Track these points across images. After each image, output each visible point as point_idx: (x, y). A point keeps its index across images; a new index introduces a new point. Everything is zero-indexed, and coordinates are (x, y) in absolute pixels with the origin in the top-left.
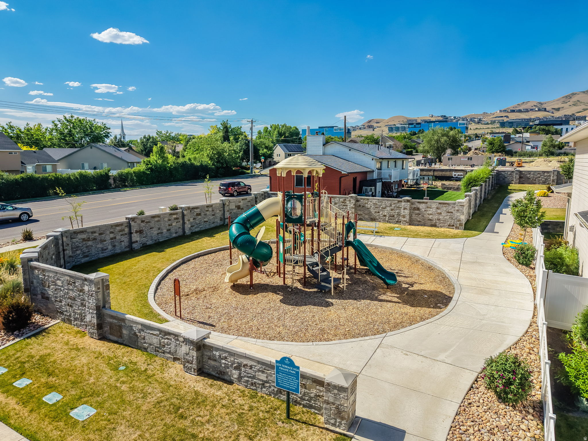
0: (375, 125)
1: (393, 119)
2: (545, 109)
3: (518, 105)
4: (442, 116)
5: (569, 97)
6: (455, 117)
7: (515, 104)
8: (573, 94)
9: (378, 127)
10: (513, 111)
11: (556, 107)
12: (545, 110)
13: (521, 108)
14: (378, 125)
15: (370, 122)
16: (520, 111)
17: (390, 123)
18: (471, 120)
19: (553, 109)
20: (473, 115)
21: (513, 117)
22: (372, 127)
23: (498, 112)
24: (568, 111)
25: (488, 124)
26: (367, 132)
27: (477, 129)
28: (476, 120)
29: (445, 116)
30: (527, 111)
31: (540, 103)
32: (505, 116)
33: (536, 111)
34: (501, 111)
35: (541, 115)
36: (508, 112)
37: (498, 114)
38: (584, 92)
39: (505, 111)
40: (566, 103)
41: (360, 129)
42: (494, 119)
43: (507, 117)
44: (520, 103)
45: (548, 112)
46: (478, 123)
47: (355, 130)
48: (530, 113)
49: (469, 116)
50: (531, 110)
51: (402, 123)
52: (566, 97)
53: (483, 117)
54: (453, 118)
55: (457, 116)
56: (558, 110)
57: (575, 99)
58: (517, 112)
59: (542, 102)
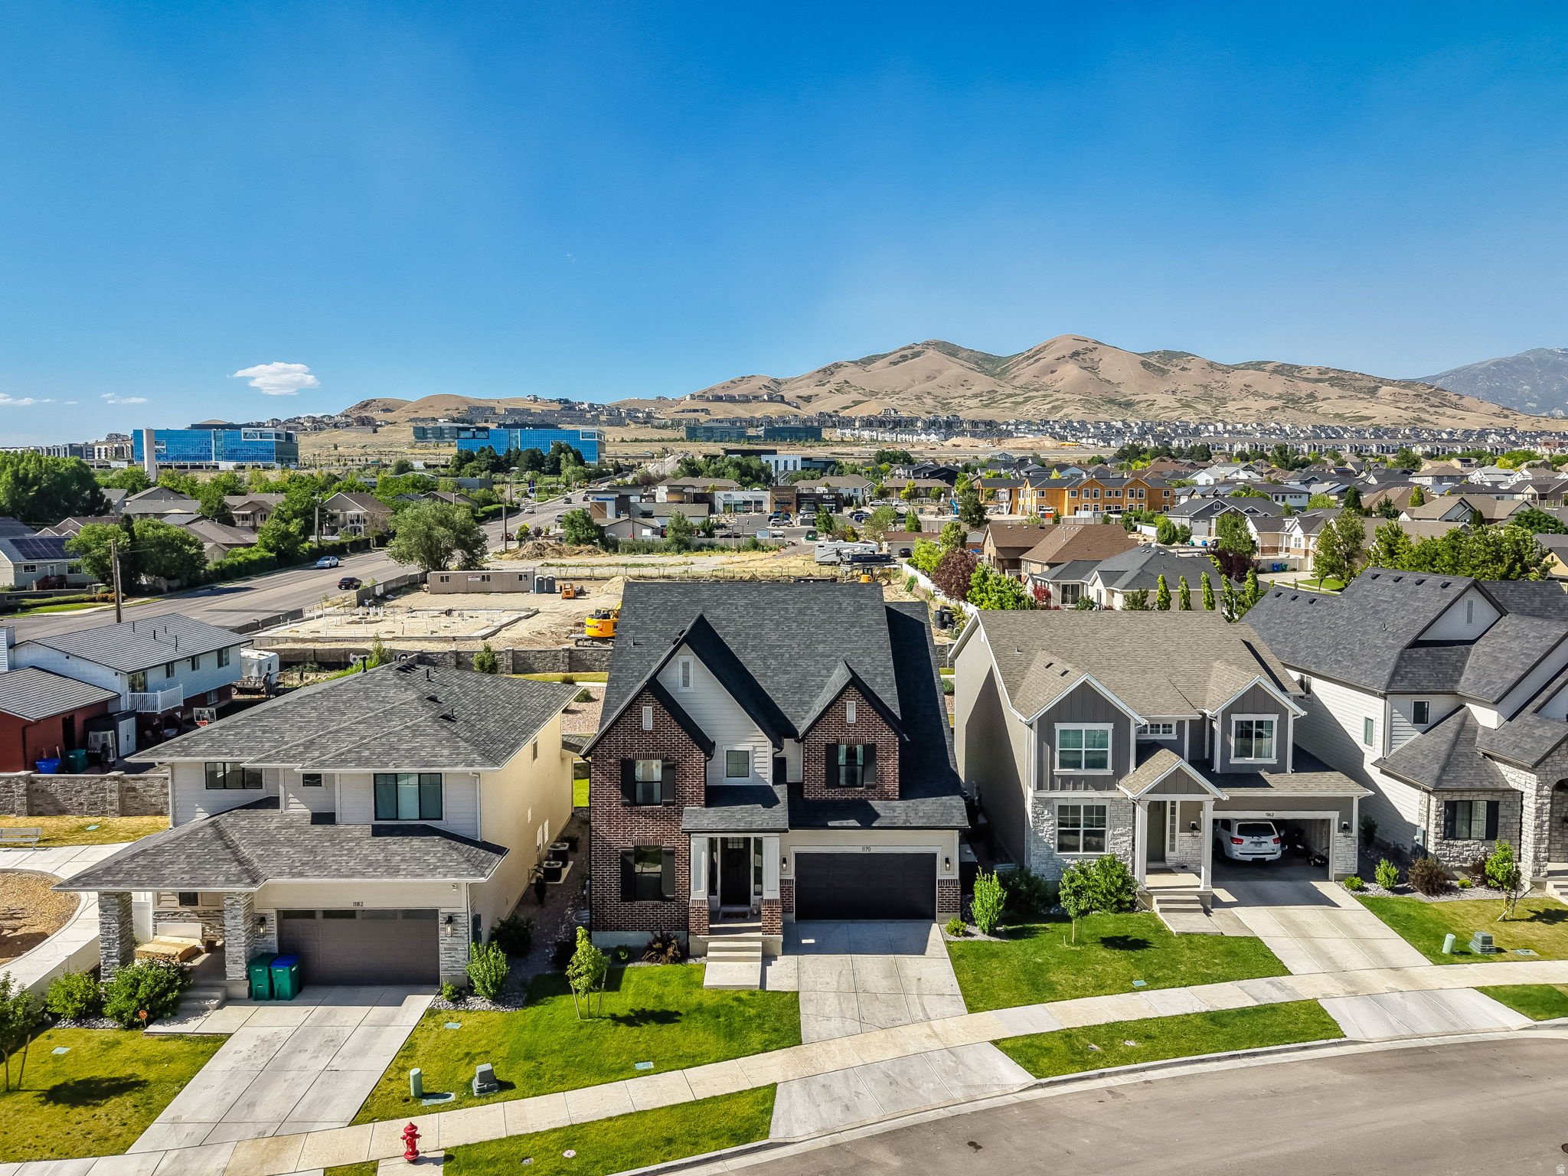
0: (379, 416)
1: (429, 402)
2: (782, 397)
3: (732, 382)
4: (560, 401)
5: (829, 371)
6: (591, 406)
7: (725, 380)
8: (837, 366)
9: (387, 423)
10: (719, 399)
11: (805, 393)
12: (782, 400)
13: (735, 392)
14: (389, 417)
15: (365, 405)
16: (732, 399)
17: (422, 414)
18: (628, 414)
19: (798, 397)
20: (634, 401)
21: (721, 411)
22: (369, 423)
23: (688, 398)
24: (828, 404)
25: (664, 427)
26: (353, 435)
27: (636, 440)
28: (640, 415)
29: (567, 401)
30: (746, 400)
31: (775, 381)
32: (703, 410)
33: (764, 401)
34: (693, 397)
35: (773, 410)
36: (708, 400)
37: (688, 403)
38: (855, 363)
39: (701, 397)
40: (824, 385)
41: (336, 426)
42: (678, 416)
43: (706, 411)
44: (737, 377)
45: (789, 404)
46: (645, 423)
47: (320, 429)
48: (753, 405)
49: (625, 404)
50: (756, 398)
51: (456, 415)
52: (824, 370)
53: (657, 409)
54: (586, 406)
55: (596, 402)
56: (808, 399)
57: (839, 377)
58: (726, 401)
59: (780, 377)
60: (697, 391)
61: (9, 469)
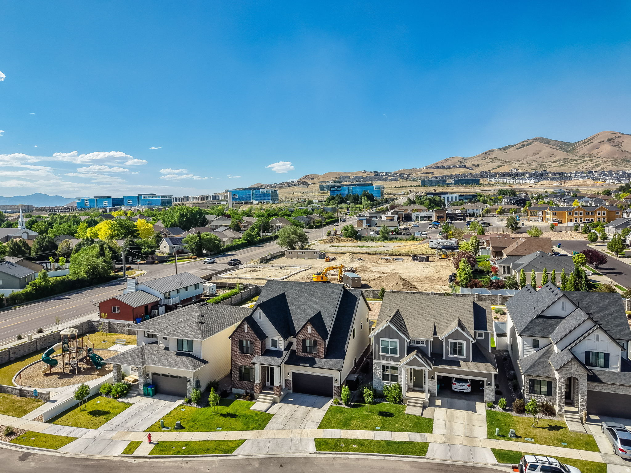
0: (309, 181)
1: (326, 175)
2: (465, 166)
3: (445, 160)
4: (374, 172)
5: (488, 153)
6: (386, 173)
7: (442, 159)
8: (491, 151)
9: (312, 184)
10: (438, 168)
11: (476, 163)
12: (465, 167)
13: (445, 165)
14: (313, 181)
15: (305, 177)
16: (443, 168)
17: (324, 180)
18: (400, 176)
19: (473, 165)
20: (403, 170)
21: (438, 173)
22: (306, 184)
23: (425, 168)
24: (486, 167)
25: (414, 180)
26: (301, 188)
27: (401, 187)
28: (405, 176)
29: (377, 172)
30: (449, 168)
31: (464, 159)
32: (430, 173)
33: (457, 168)
34: (427, 168)
35: (461, 171)
36: (433, 168)
37: (425, 170)
38: (500, 149)
39: (430, 167)
40: (485, 159)
41: (295, 185)
42: (420, 176)
43: (432, 173)
44: (447, 158)
45: (468, 168)
46: (407, 179)
47: (290, 187)
48: (452, 169)
49: (400, 171)
50: (453, 167)
51: (335, 180)
52: (486, 153)
53: (412, 173)
54: (384, 173)
55: (388, 171)
56: (477, 166)
57: (493, 155)
58: (441, 168)
59: (466, 157)
60: (429, 164)
61: (179, 212)
